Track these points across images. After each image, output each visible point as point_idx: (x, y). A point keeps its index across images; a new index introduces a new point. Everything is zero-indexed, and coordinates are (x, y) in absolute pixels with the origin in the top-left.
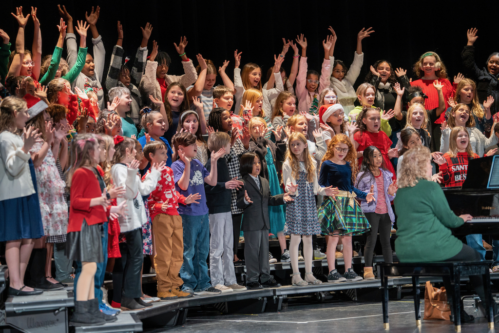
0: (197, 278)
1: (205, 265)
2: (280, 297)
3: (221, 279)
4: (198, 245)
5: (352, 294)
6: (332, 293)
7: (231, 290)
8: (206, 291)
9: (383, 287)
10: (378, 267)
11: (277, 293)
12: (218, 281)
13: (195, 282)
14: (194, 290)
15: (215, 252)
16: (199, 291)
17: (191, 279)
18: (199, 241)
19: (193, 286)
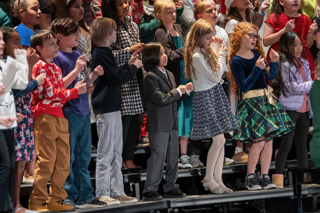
0: (79, 188)
1: (86, 174)
2: (175, 210)
3: (108, 190)
4: (78, 150)
5: (260, 205)
6: (235, 204)
7: (118, 202)
8: (89, 203)
9: (296, 197)
10: (290, 174)
11: (172, 205)
12: (104, 192)
13: (75, 193)
14: (75, 202)
15: (103, 159)
16: (81, 204)
17: (71, 189)
18: (80, 146)
19: (74, 198)
